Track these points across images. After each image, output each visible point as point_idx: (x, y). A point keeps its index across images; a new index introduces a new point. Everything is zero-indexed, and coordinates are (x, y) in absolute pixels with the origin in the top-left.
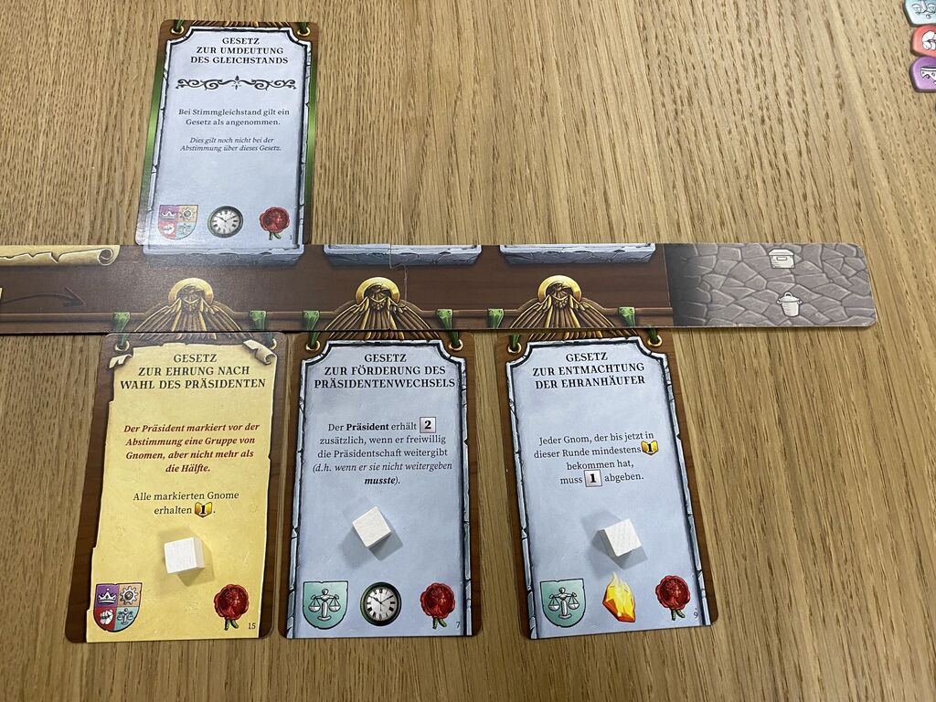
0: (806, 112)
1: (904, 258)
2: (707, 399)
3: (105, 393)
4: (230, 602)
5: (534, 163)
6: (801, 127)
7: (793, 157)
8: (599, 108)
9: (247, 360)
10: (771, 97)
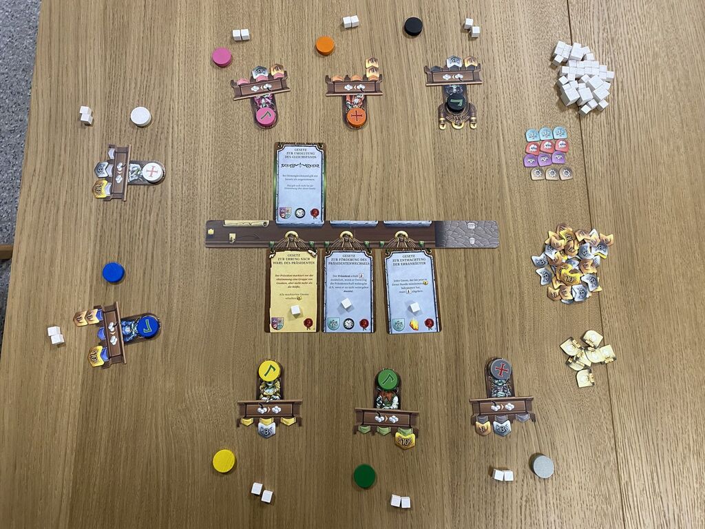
0: (486, 175)
1: (511, 226)
2: (444, 269)
3: (269, 265)
4: (308, 323)
5: (395, 194)
6: (484, 180)
7: (479, 191)
8: (417, 174)
9: (309, 256)
10: (475, 169)
